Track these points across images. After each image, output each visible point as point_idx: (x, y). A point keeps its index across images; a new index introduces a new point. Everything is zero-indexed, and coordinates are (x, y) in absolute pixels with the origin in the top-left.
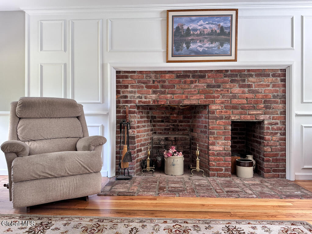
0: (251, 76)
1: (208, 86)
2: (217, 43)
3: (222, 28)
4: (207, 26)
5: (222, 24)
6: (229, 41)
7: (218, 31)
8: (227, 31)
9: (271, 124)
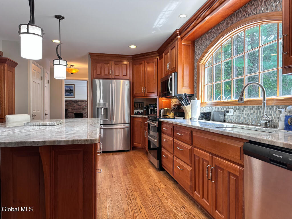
0: (79, 101)
1: (67, 104)
2: (70, 93)
3: (71, 89)
4: (67, 89)
5: (71, 88)
6: (73, 93)
7: (70, 90)
8: (72, 90)
9: (84, 114)
